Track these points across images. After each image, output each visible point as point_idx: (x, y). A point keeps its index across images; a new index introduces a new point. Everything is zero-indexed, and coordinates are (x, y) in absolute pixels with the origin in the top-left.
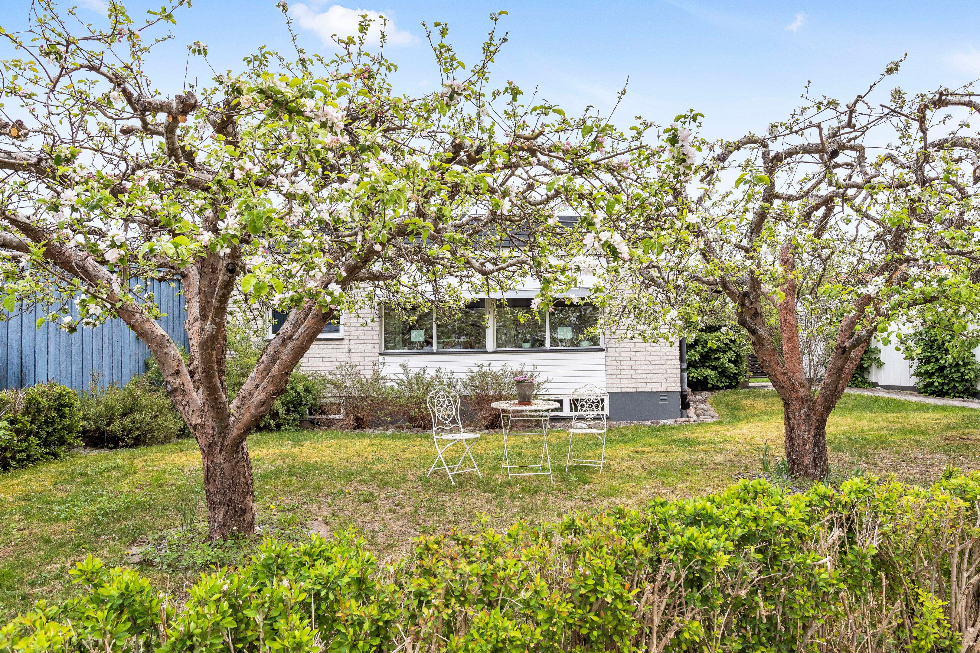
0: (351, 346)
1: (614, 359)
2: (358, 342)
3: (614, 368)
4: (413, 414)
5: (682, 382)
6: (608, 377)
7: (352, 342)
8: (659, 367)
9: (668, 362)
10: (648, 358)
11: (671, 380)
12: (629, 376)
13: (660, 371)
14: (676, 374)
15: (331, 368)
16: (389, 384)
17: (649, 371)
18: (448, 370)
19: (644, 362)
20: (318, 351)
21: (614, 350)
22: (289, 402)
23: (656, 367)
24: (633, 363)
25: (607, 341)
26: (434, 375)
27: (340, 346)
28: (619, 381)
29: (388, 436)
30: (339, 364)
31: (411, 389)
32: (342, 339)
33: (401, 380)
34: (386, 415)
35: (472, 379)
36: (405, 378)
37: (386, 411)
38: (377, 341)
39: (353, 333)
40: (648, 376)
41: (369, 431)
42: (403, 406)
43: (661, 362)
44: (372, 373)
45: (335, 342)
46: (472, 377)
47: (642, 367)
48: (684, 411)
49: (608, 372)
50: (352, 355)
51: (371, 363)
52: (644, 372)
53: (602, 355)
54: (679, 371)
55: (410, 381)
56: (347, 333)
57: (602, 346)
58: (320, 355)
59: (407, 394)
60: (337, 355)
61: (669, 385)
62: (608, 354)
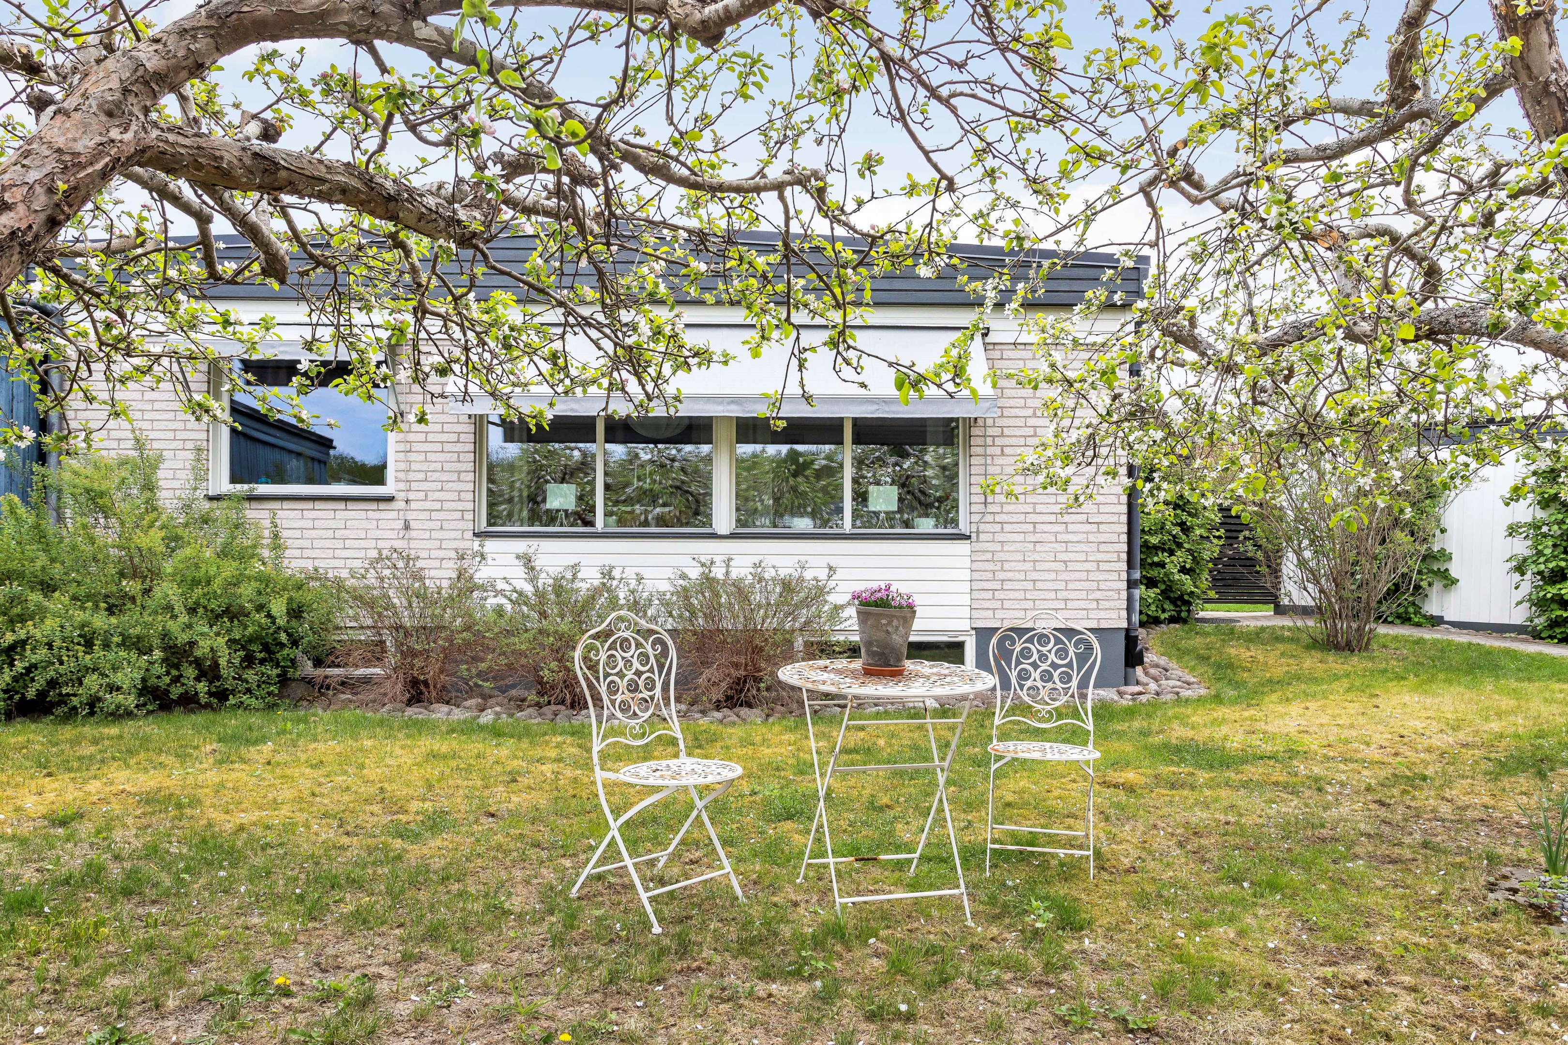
0: (410, 516)
1: (989, 556)
2: (428, 505)
3: (990, 575)
4: (546, 674)
5: (1129, 609)
6: (976, 595)
7: (413, 505)
8: (1084, 576)
9: (1103, 566)
10: (1060, 557)
11: (1107, 604)
12: (1021, 595)
13: (1086, 585)
14: (1118, 591)
15: (357, 564)
16: (492, 601)
17: (1061, 586)
18: (630, 573)
19: (1054, 566)
20: (333, 524)
21: (989, 537)
22: (251, 640)
23: (1078, 575)
24: (1029, 566)
25: (975, 518)
26: (596, 583)
27: (383, 515)
28: (998, 604)
29: (482, 728)
30: (374, 554)
31: (543, 615)
32: (390, 499)
33: (521, 594)
34: (479, 675)
35: (685, 594)
36: (528, 589)
37: (483, 666)
38: (470, 506)
39: (414, 486)
40: (1060, 595)
41: (440, 712)
42: (522, 654)
43: (1088, 566)
44: (454, 575)
45: (374, 506)
46: (685, 589)
47: (1047, 576)
48: (1130, 670)
49: (977, 585)
50: (414, 534)
51: (453, 554)
52: (1050, 586)
53: (963, 547)
54: (1124, 585)
55: (540, 595)
56: (402, 486)
57: (963, 527)
58: (338, 534)
59: (533, 624)
60: (378, 534)
61: (1102, 614)
62: (978, 546)
